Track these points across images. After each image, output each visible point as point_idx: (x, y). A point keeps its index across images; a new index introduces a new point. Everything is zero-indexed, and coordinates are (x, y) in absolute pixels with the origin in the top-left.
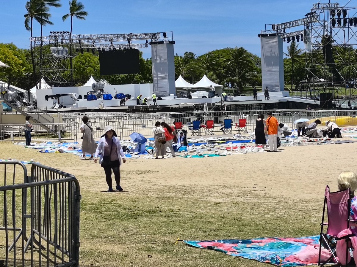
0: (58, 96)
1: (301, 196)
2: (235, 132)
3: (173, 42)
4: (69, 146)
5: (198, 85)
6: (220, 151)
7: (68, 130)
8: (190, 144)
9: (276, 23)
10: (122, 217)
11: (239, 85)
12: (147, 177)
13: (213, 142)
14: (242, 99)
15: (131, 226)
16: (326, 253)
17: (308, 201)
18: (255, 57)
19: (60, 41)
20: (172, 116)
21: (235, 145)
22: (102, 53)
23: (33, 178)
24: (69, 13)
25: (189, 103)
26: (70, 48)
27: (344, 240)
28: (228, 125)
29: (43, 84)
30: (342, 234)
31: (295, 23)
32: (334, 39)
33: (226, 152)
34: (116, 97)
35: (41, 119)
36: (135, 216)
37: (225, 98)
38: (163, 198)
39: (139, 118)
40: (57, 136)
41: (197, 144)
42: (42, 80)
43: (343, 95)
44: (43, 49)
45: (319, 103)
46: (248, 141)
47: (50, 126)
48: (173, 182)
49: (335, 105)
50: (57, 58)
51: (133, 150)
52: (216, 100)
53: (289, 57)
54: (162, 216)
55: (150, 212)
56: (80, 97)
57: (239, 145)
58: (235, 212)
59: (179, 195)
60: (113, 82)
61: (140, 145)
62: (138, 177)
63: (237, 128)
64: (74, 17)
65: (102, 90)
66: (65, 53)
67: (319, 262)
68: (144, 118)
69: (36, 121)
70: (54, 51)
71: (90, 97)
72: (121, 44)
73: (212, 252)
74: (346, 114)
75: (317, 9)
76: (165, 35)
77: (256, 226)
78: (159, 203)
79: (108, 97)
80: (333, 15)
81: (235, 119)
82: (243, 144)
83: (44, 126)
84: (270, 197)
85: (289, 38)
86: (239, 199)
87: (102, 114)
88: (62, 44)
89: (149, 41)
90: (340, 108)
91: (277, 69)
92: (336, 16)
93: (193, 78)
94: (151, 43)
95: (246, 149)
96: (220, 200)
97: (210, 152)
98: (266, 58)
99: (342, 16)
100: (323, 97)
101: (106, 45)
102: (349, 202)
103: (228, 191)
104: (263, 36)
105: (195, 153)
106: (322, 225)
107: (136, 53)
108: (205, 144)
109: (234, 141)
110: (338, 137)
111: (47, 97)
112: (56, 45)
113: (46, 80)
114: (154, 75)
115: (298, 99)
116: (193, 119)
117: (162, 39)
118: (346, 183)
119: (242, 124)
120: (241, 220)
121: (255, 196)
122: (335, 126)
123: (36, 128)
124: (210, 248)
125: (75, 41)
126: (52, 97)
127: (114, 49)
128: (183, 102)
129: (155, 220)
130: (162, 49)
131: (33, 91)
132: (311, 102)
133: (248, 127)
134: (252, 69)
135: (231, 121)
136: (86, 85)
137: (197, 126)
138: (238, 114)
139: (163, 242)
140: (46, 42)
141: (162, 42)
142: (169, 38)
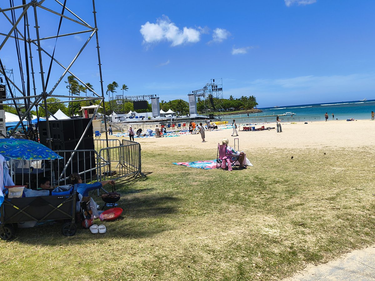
0: (120, 117)
1: (207, 148)
2: (182, 128)
3: (159, 98)
4: (126, 134)
5: (168, 112)
6: (178, 135)
7: (124, 129)
8: (167, 133)
9: (193, 91)
10: (150, 157)
11: (182, 112)
12: (155, 144)
13: (175, 132)
14: (183, 117)
15: (154, 159)
16: (219, 165)
17: (209, 150)
18: (186, 102)
19: (119, 98)
20: (160, 123)
21: (182, 132)
22: (134, 102)
23: (123, 144)
24: (122, 88)
25: (165, 119)
26: (123, 101)
27: (225, 160)
28: (179, 126)
29: (114, 114)
30: (224, 158)
31: (200, 90)
32: (213, 96)
33: (180, 135)
34: (140, 117)
35: (115, 126)
36: (154, 156)
37: (177, 117)
38: (162, 150)
39: (148, 124)
40: (121, 131)
41: (170, 132)
42: (114, 112)
43: (217, 115)
44: (114, 101)
45: (209, 117)
46: (187, 131)
47: (119, 128)
48: (164, 145)
49: (214, 118)
50: (118, 104)
51: (148, 135)
52: (174, 117)
53: (198, 102)
54: (163, 156)
55: (159, 155)
56: (127, 118)
57: (184, 132)
58: (186, 154)
59: (167, 149)
60: (138, 112)
61: (150, 133)
62: (152, 144)
63: (183, 127)
64: (124, 90)
65: (135, 115)
66: (121, 103)
67: (217, 168)
68: (150, 124)
69: (113, 126)
70: (117, 102)
71: (131, 118)
72: (140, 99)
73: (182, 166)
74: (218, 121)
75: (207, 85)
76: (156, 95)
77: (194, 158)
78: (161, 152)
79: (137, 117)
80: (213, 88)
81: (182, 124)
82: (185, 132)
83: (116, 128)
84: (197, 149)
85: (198, 96)
86: (187, 150)
87: (135, 123)
88: (120, 100)
89: (150, 97)
90: (216, 119)
91: (194, 106)
92: (214, 88)
93: (165, 110)
94: (151, 98)
95: (187, 134)
96: (180, 150)
97: (174, 135)
98: (191, 103)
99: (216, 88)
100: (210, 115)
101: (135, 99)
102: (226, 148)
103: (183, 147)
104: (189, 95)
105: (169, 136)
106: (218, 156)
107: (146, 102)
108: (172, 132)
109: (182, 131)
110: (216, 128)
111: (116, 118)
112: (118, 100)
113: (115, 112)
114: (153, 110)
115: (202, 116)
116: (167, 124)
117: (155, 97)
118: (225, 142)
119: (184, 125)
120: (189, 156)
121: (192, 149)
122: (215, 125)
123: (113, 129)
124: (181, 165)
125: (125, 98)
126: (117, 118)
127: (138, 101)
128: (164, 118)
129: (161, 157)
130: (155, 100)
131: (111, 116)
132: (206, 117)
133: (186, 126)
134: (186, 107)
135: (180, 124)
136: (129, 113)
137: (169, 126)
138: (183, 122)
139: (166, 164)
140: (114, 99)
141: (155, 98)
142: (157, 97)
